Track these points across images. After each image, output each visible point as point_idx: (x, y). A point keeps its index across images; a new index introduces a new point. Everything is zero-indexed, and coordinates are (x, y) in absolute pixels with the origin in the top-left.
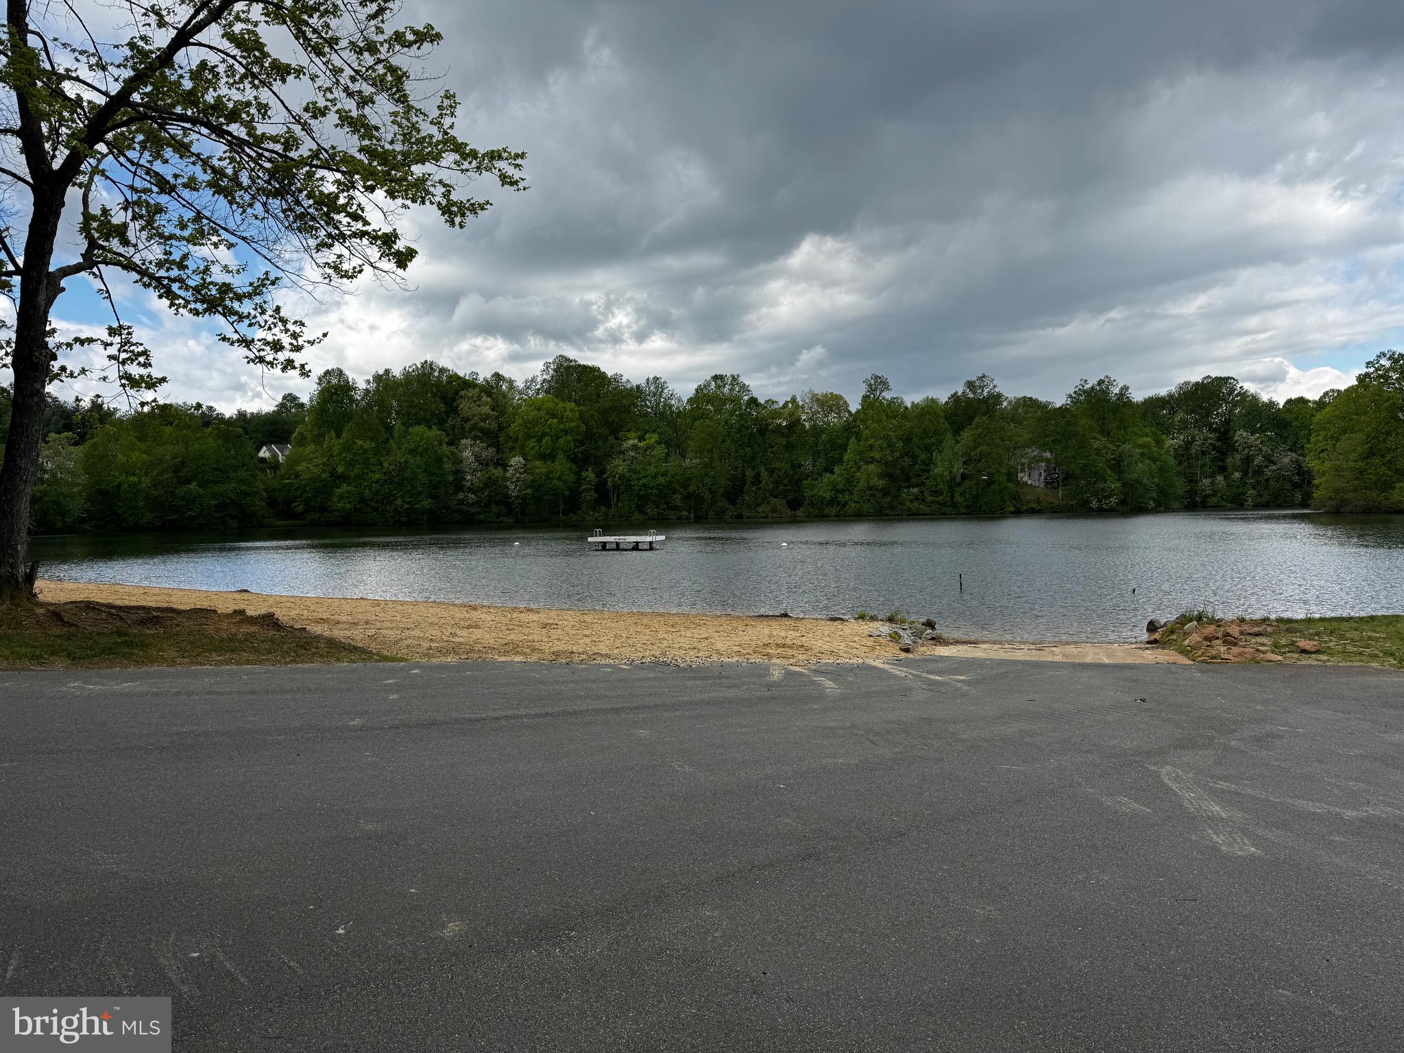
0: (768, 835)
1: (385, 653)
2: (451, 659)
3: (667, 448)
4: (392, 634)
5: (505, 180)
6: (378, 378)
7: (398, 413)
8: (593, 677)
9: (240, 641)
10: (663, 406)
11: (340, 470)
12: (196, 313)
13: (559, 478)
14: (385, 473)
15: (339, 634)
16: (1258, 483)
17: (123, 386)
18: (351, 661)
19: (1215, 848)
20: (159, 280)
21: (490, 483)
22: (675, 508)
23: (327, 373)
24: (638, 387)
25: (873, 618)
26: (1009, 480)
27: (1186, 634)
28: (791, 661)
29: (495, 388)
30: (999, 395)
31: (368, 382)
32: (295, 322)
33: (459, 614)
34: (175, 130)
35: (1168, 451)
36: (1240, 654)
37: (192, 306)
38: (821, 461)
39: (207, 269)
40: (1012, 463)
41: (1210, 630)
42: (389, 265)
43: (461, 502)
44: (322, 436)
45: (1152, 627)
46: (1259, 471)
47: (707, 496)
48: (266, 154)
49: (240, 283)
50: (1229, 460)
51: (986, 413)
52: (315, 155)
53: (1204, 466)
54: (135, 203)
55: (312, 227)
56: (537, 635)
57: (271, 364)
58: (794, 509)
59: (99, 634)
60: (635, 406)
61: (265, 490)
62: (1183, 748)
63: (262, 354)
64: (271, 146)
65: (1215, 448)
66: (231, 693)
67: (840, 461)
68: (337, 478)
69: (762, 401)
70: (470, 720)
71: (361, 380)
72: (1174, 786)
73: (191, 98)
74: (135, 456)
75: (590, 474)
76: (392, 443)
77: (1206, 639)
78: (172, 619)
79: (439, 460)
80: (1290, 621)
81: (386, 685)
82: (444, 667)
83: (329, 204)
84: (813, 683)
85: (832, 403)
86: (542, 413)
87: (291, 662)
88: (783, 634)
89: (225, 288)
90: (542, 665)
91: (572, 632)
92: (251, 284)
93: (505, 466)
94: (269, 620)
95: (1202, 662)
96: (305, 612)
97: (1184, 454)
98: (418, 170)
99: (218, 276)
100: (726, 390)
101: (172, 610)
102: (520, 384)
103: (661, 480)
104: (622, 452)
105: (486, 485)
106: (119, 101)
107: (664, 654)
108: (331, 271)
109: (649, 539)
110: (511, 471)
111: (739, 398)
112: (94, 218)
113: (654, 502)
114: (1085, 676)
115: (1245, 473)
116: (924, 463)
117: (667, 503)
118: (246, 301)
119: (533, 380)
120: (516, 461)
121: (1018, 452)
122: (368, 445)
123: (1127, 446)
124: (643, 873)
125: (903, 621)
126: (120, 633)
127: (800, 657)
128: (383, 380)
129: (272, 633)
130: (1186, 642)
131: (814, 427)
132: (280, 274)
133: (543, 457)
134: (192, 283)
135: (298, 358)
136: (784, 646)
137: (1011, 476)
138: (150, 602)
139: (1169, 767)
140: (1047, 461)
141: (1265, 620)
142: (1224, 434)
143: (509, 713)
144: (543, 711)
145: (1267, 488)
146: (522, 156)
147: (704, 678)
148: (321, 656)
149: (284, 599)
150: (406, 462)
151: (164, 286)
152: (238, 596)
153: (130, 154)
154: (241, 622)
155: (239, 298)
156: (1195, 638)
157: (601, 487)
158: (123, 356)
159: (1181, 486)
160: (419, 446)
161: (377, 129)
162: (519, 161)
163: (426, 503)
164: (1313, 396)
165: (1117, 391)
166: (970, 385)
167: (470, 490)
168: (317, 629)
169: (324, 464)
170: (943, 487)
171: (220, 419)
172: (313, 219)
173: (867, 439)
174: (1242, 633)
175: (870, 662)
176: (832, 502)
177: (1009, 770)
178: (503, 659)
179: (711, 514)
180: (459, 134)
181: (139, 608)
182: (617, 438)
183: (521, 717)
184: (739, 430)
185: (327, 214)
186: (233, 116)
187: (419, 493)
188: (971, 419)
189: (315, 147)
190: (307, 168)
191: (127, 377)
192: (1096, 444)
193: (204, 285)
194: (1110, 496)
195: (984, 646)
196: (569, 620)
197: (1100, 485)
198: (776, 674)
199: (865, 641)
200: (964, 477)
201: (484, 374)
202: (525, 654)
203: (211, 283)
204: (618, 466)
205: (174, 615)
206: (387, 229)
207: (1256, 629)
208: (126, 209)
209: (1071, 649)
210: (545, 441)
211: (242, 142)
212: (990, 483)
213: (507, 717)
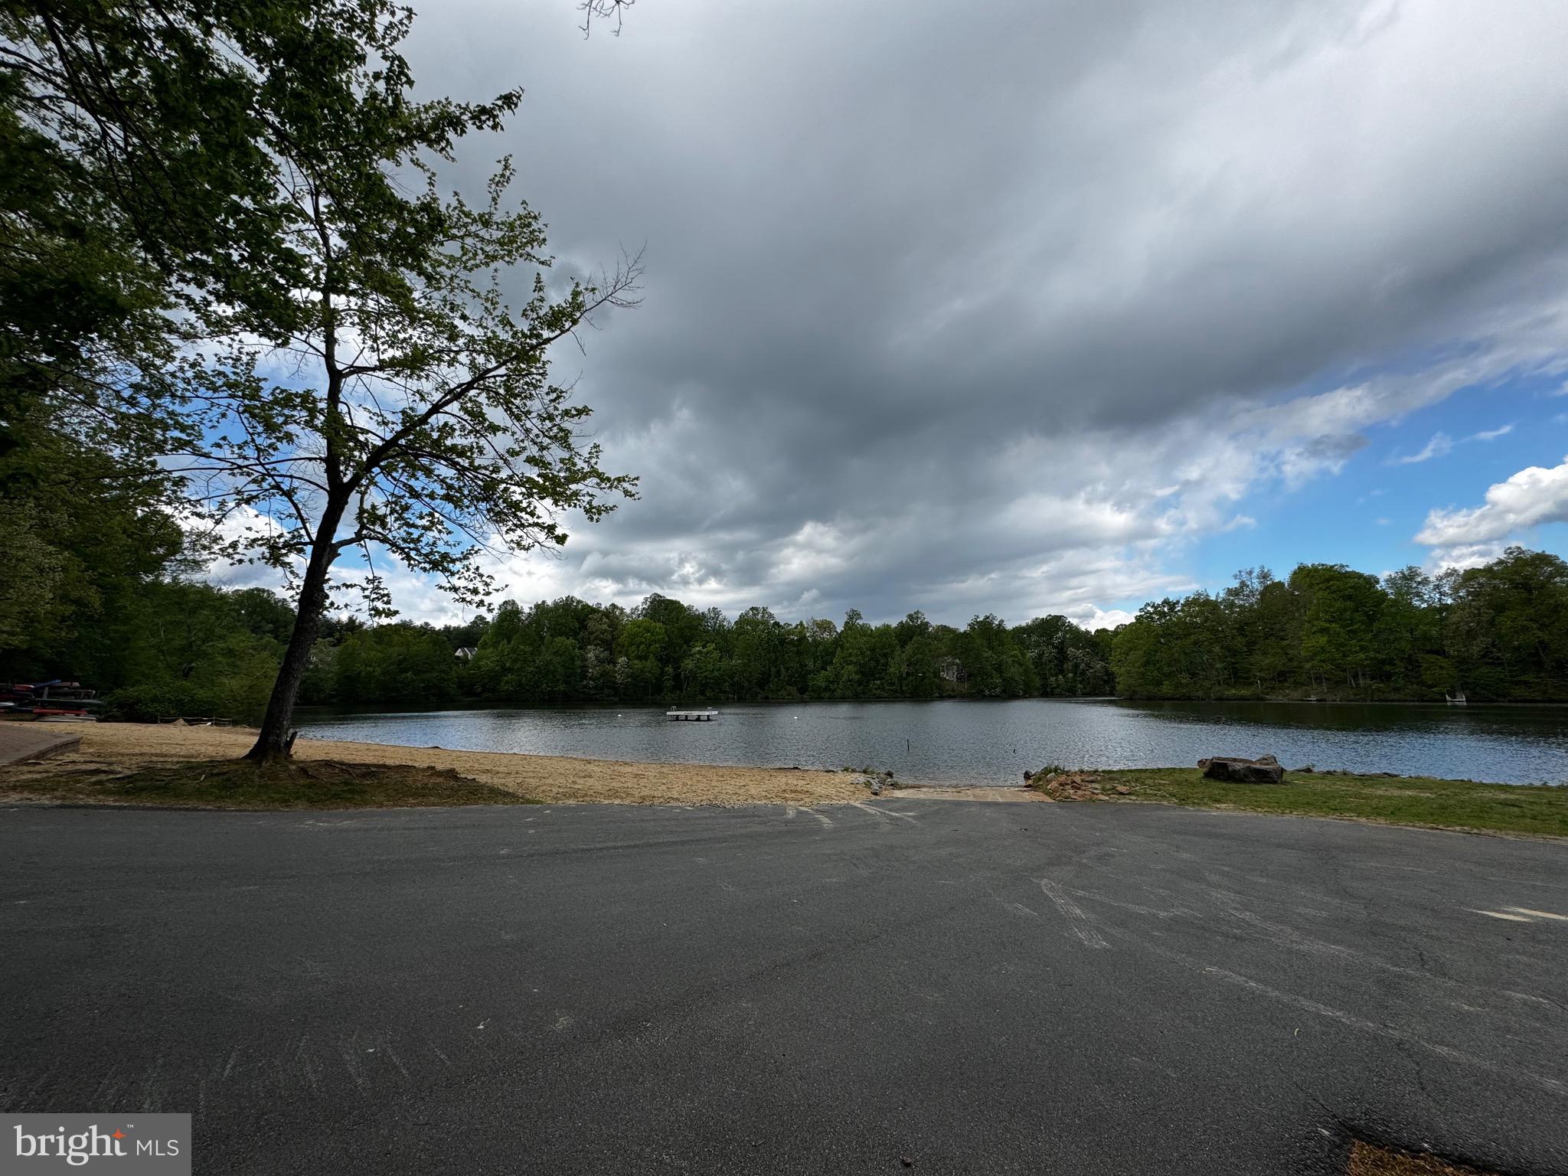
0: (785, 940)
1: (528, 796)
2: (572, 802)
3: (721, 652)
4: (533, 782)
5: (627, 493)
6: (537, 606)
7: (548, 628)
8: (667, 816)
9: (429, 789)
10: (719, 626)
11: (507, 665)
12: (424, 570)
13: (650, 672)
14: (536, 668)
15: (497, 782)
16: (1083, 680)
17: (371, 615)
18: (505, 803)
19: (1080, 942)
20: (402, 549)
21: (604, 674)
22: (725, 692)
23: (505, 602)
24: (703, 613)
25: (853, 771)
26: (935, 677)
27: (1049, 782)
28: (801, 803)
29: (611, 614)
30: (927, 623)
31: (531, 608)
32: (488, 576)
33: (579, 766)
34: (425, 461)
35: (1029, 659)
36: (1082, 796)
37: (423, 565)
38: (819, 663)
39: (434, 543)
40: (936, 666)
41: (1063, 778)
42: (552, 543)
43: (585, 687)
44: (499, 642)
45: (1027, 776)
46: (1083, 673)
47: (746, 684)
48: (480, 476)
49: (455, 553)
50: (1065, 666)
51: (920, 634)
52: (511, 478)
53: (1051, 669)
54: (393, 502)
55: (504, 520)
56: (631, 783)
57: (470, 602)
58: (801, 694)
59: (332, 784)
60: (701, 625)
61: (457, 678)
62: (1053, 865)
63: (464, 596)
64: (483, 471)
65: (1056, 658)
66: (419, 828)
67: (831, 663)
68: (506, 670)
69: (782, 624)
70: (583, 850)
71: (526, 607)
72: (1050, 895)
73: (437, 443)
74: (372, 653)
75: (669, 669)
76: (543, 648)
77: (1061, 785)
78: (384, 773)
79: (573, 659)
80: (1110, 772)
81: (527, 823)
82: (568, 808)
83: (516, 506)
84: (815, 820)
85: (826, 626)
86: (641, 629)
87: (463, 804)
88: (795, 782)
89: (445, 556)
90: (633, 806)
91: (654, 781)
92: (462, 553)
93: (615, 664)
94: (452, 774)
95: (1060, 801)
96: (476, 765)
97: (1038, 661)
98: (574, 487)
99: (442, 548)
100: (759, 617)
101: (384, 766)
102: (628, 611)
103: (716, 673)
104: (691, 655)
105: (602, 675)
106: (390, 444)
107: (716, 798)
108: (515, 546)
109: (707, 713)
110: (619, 666)
111: (768, 622)
112: (366, 511)
113: (711, 688)
114: (988, 812)
115: (1075, 674)
116: (883, 665)
117: (720, 689)
118: (457, 563)
119: (637, 608)
120: (622, 660)
121: (940, 659)
122: (527, 649)
123: (1005, 657)
124: (699, 973)
125: (873, 773)
126: (346, 783)
127: (806, 800)
128: (540, 608)
129: (452, 783)
130: (1049, 787)
131: (814, 640)
132: (481, 547)
133: (639, 658)
134: (424, 552)
135: (487, 600)
136: (796, 791)
137: (936, 674)
138: (370, 759)
139: (1045, 880)
140: (957, 665)
141: (1096, 771)
142: (1061, 649)
143: (610, 844)
144: (633, 843)
145: (1088, 683)
146: (637, 479)
147: (743, 817)
148: (484, 800)
149: (463, 754)
150: (551, 660)
151: (405, 553)
152: (431, 752)
153: (394, 474)
154: (432, 775)
155: (453, 561)
156: (1054, 784)
157: (677, 677)
158: (374, 596)
159: (1037, 682)
160: (559, 650)
161: (550, 464)
162: (636, 482)
163: (562, 687)
164: (1111, 628)
165: (997, 623)
166: (910, 617)
167: (591, 678)
168: (483, 779)
169: (498, 661)
170: (895, 680)
171: (433, 630)
172: (506, 515)
173: (847, 649)
174: (1082, 781)
175: (852, 802)
176: (826, 689)
177: (944, 884)
178: (606, 802)
179: (748, 696)
180: (600, 468)
181: (362, 765)
182: (689, 646)
183: (617, 848)
184: (768, 642)
185: (514, 513)
186: (462, 454)
187: (558, 681)
188: (911, 638)
189: (511, 473)
190: (504, 485)
191: (375, 609)
192: (986, 655)
193: (432, 553)
194: (996, 687)
195: (924, 790)
196: (652, 771)
197: (989, 681)
198: (791, 814)
199: (848, 788)
200: (908, 674)
201: (605, 604)
202: (622, 798)
203: (437, 552)
204: (688, 664)
205: (386, 770)
206: (551, 522)
207: (1091, 778)
208: (386, 506)
209: (977, 791)
210: (641, 647)
211: (465, 469)
212: (923, 678)
213: (608, 848)
